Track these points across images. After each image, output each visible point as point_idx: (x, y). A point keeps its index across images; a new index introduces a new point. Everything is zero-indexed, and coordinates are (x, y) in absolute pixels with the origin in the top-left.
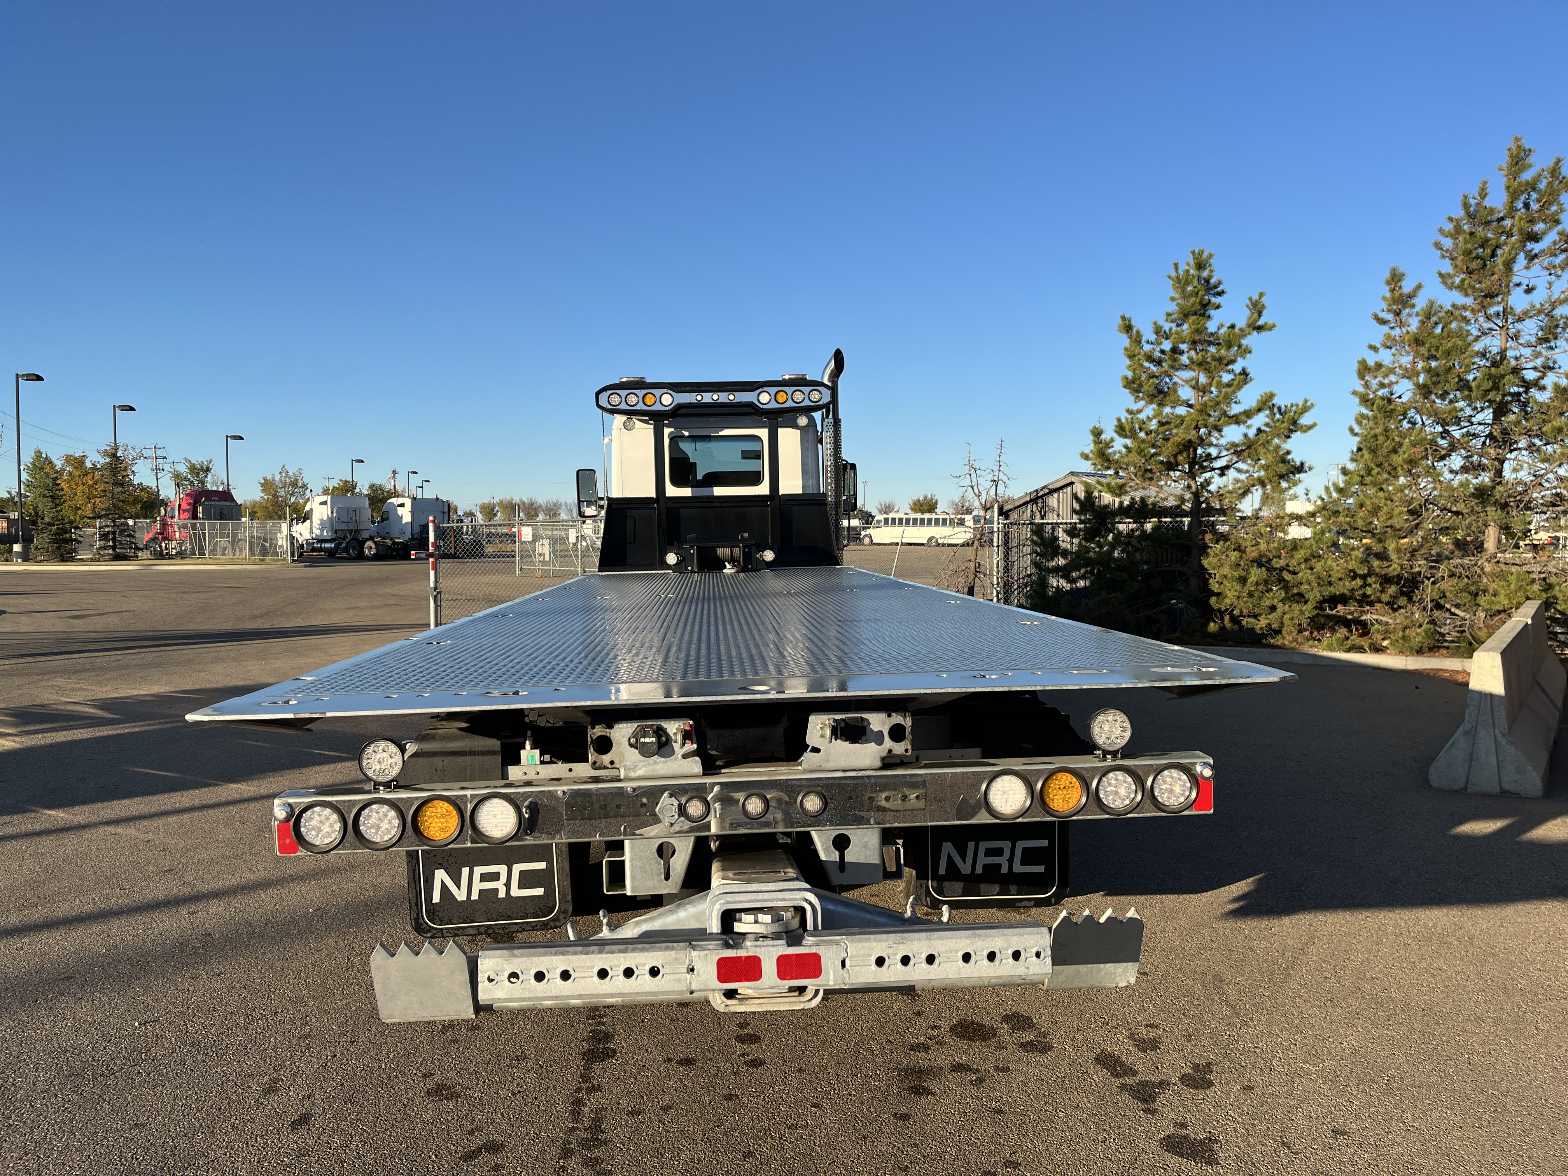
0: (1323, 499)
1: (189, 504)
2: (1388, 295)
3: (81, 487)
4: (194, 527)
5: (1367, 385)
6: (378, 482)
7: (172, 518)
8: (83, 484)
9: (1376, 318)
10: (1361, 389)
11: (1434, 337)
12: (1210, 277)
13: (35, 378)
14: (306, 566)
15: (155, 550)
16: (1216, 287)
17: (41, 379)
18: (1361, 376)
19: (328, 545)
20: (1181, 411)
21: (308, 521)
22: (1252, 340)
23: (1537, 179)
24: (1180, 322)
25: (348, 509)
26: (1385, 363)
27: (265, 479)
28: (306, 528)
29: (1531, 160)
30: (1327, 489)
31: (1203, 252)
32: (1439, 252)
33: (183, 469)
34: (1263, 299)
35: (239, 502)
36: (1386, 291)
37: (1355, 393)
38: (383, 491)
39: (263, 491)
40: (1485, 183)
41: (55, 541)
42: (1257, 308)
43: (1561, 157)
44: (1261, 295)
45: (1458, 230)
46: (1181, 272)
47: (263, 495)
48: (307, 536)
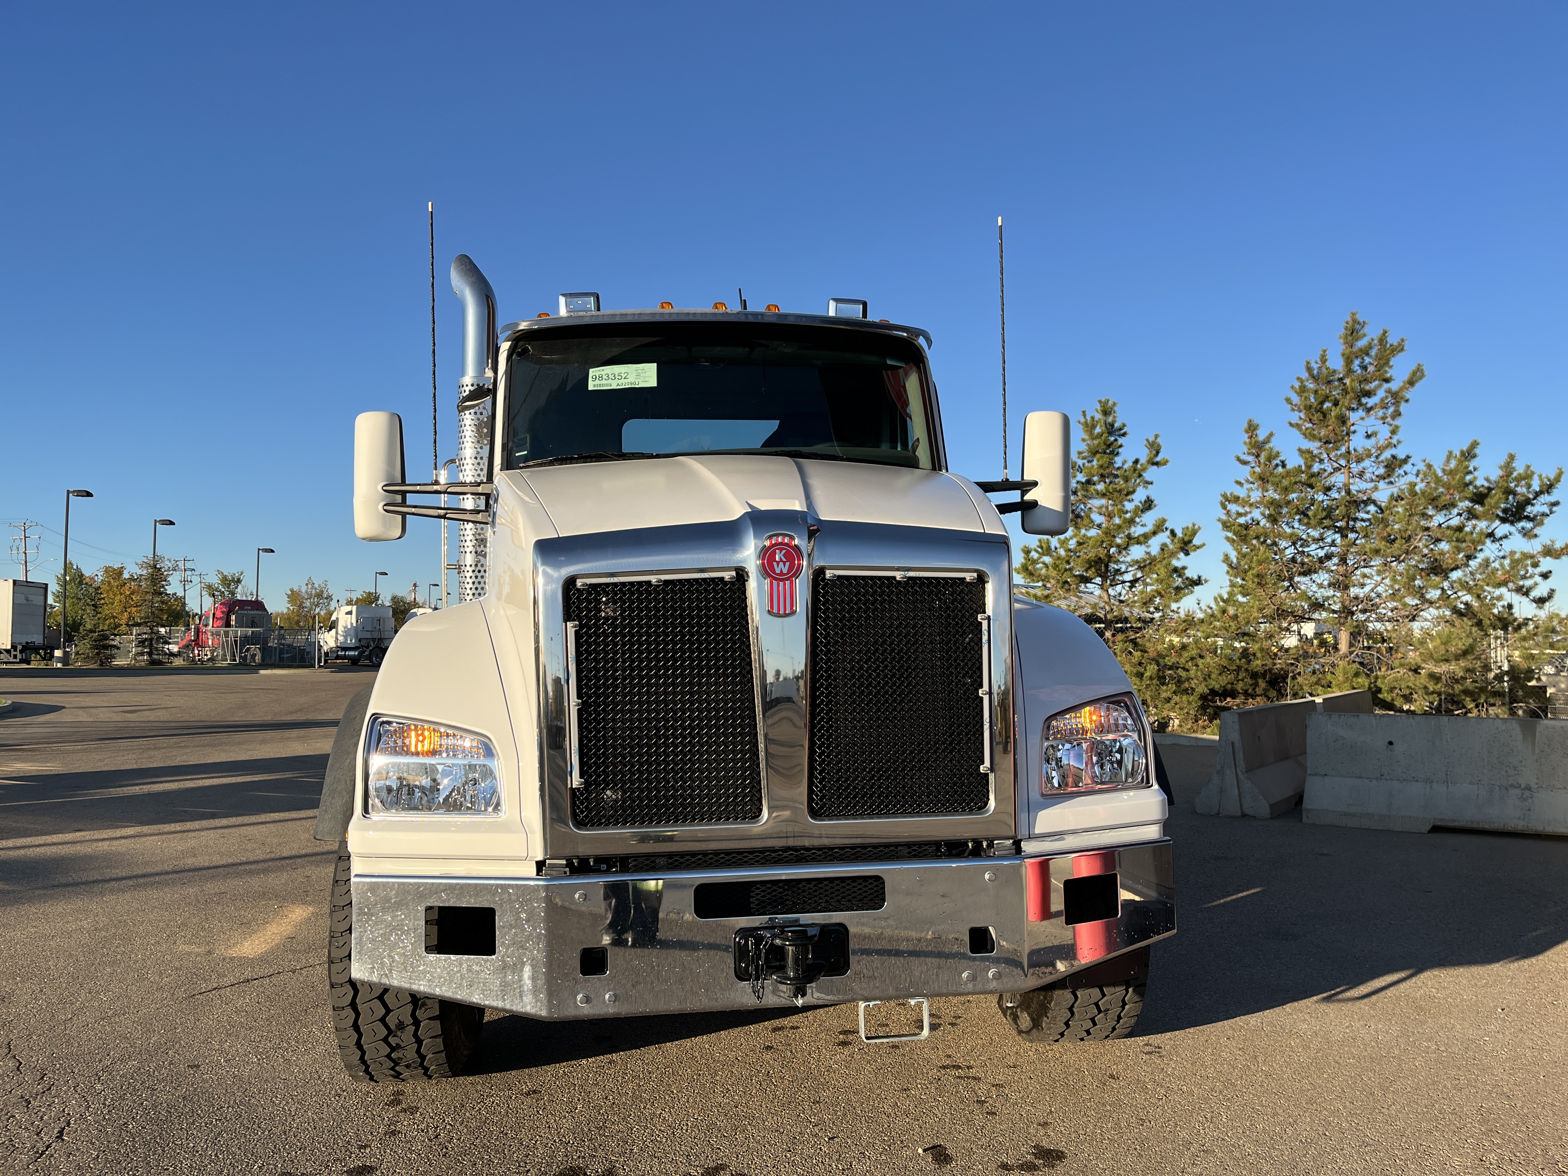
0: (1211, 608)
1: (223, 612)
2: (1248, 440)
3: (118, 597)
4: (226, 634)
5: (1228, 513)
6: (400, 594)
7: (206, 625)
8: (121, 594)
9: (1239, 459)
10: (1224, 517)
11: (1276, 477)
12: (1114, 421)
13: (85, 494)
14: (332, 672)
15: (189, 656)
16: (1121, 429)
17: (92, 495)
18: (1224, 507)
19: (352, 653)
20: (1093, 533)
21: (334, 630)
22: (1151, 473)
23: (1370, 347)
24: (1090, 459)
25: (373, 618)
26: (1242, 496)
27: (292, 590)
28: (332, 637)
29: (1366, 330)
30: (1215, 599)
31: (1108, 401)
32: (1290, 406)
33: (215, 580)
34: (1158, 440)
35: (270, 610)
36: (1245, 437)
37: (1219, 520)
38: (405, 603)
39: (289, 602)
40: (1325, 351)
41: (96, 647)
42: (1155, 448)
43: (1387, 329)
44: (1156, 436)
45: (1303, 390)
46: (1089, 418)
47: (289, 605)
48: (332, 644)
